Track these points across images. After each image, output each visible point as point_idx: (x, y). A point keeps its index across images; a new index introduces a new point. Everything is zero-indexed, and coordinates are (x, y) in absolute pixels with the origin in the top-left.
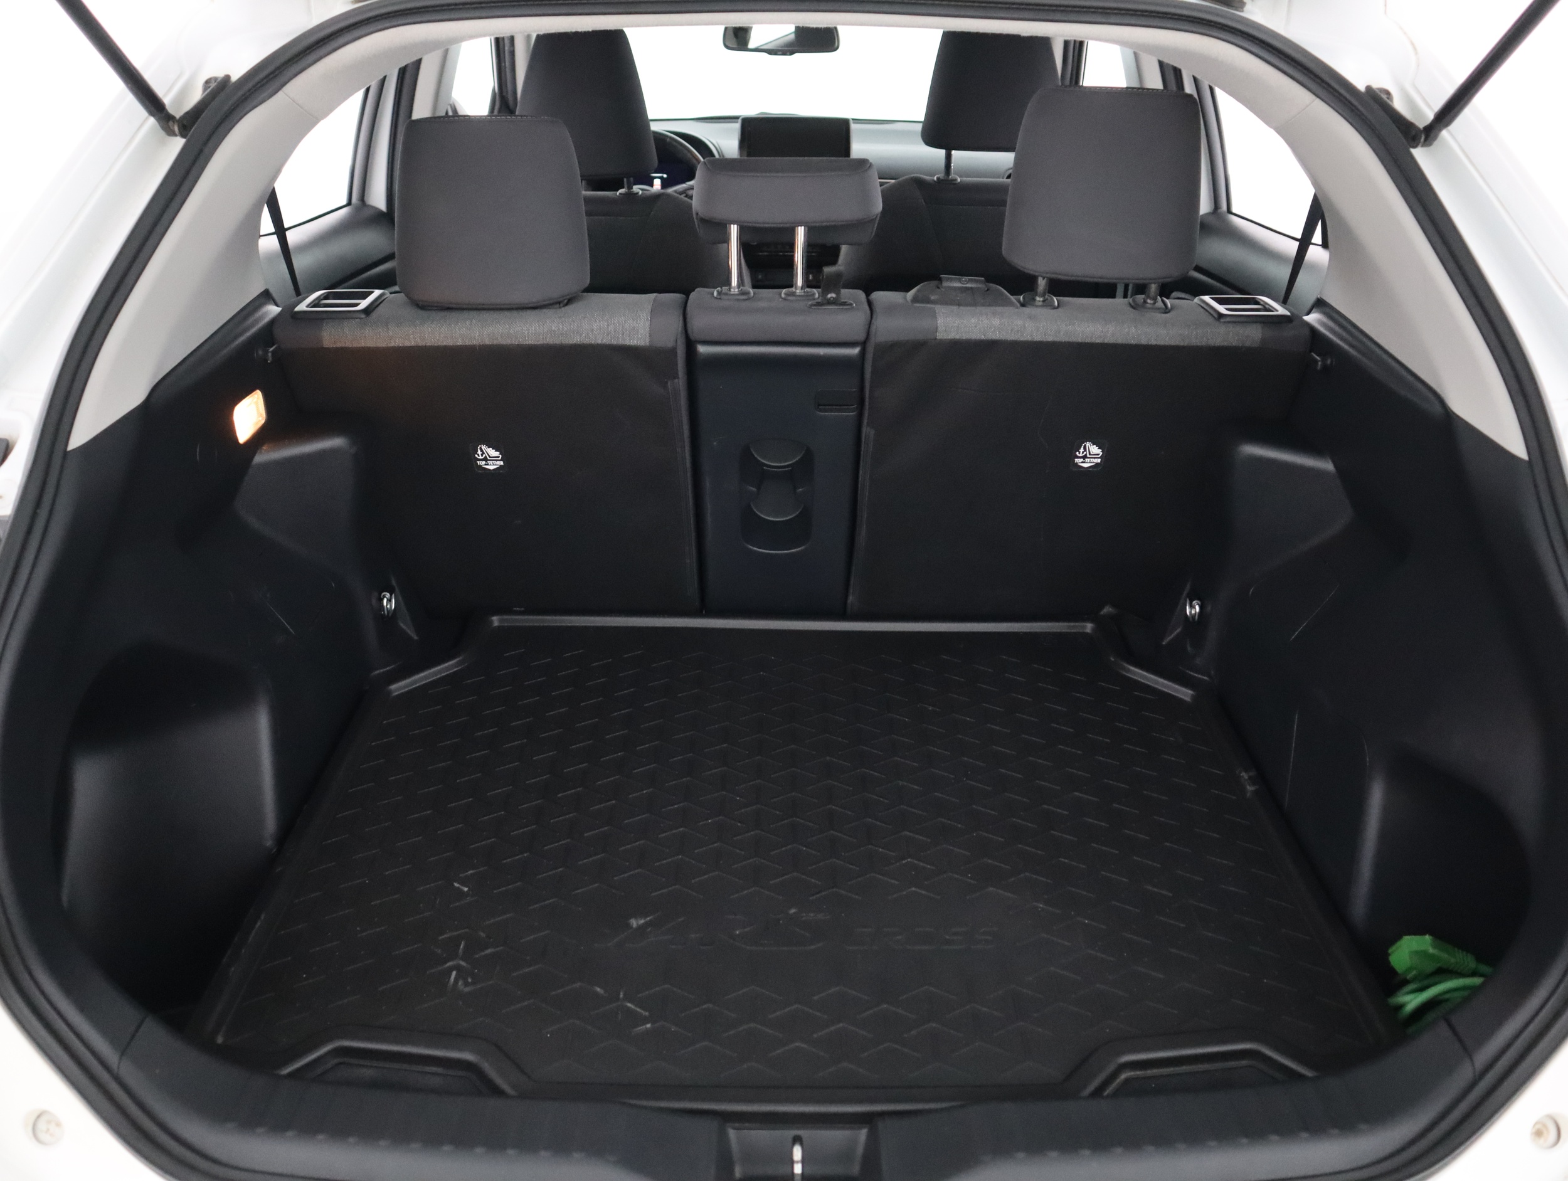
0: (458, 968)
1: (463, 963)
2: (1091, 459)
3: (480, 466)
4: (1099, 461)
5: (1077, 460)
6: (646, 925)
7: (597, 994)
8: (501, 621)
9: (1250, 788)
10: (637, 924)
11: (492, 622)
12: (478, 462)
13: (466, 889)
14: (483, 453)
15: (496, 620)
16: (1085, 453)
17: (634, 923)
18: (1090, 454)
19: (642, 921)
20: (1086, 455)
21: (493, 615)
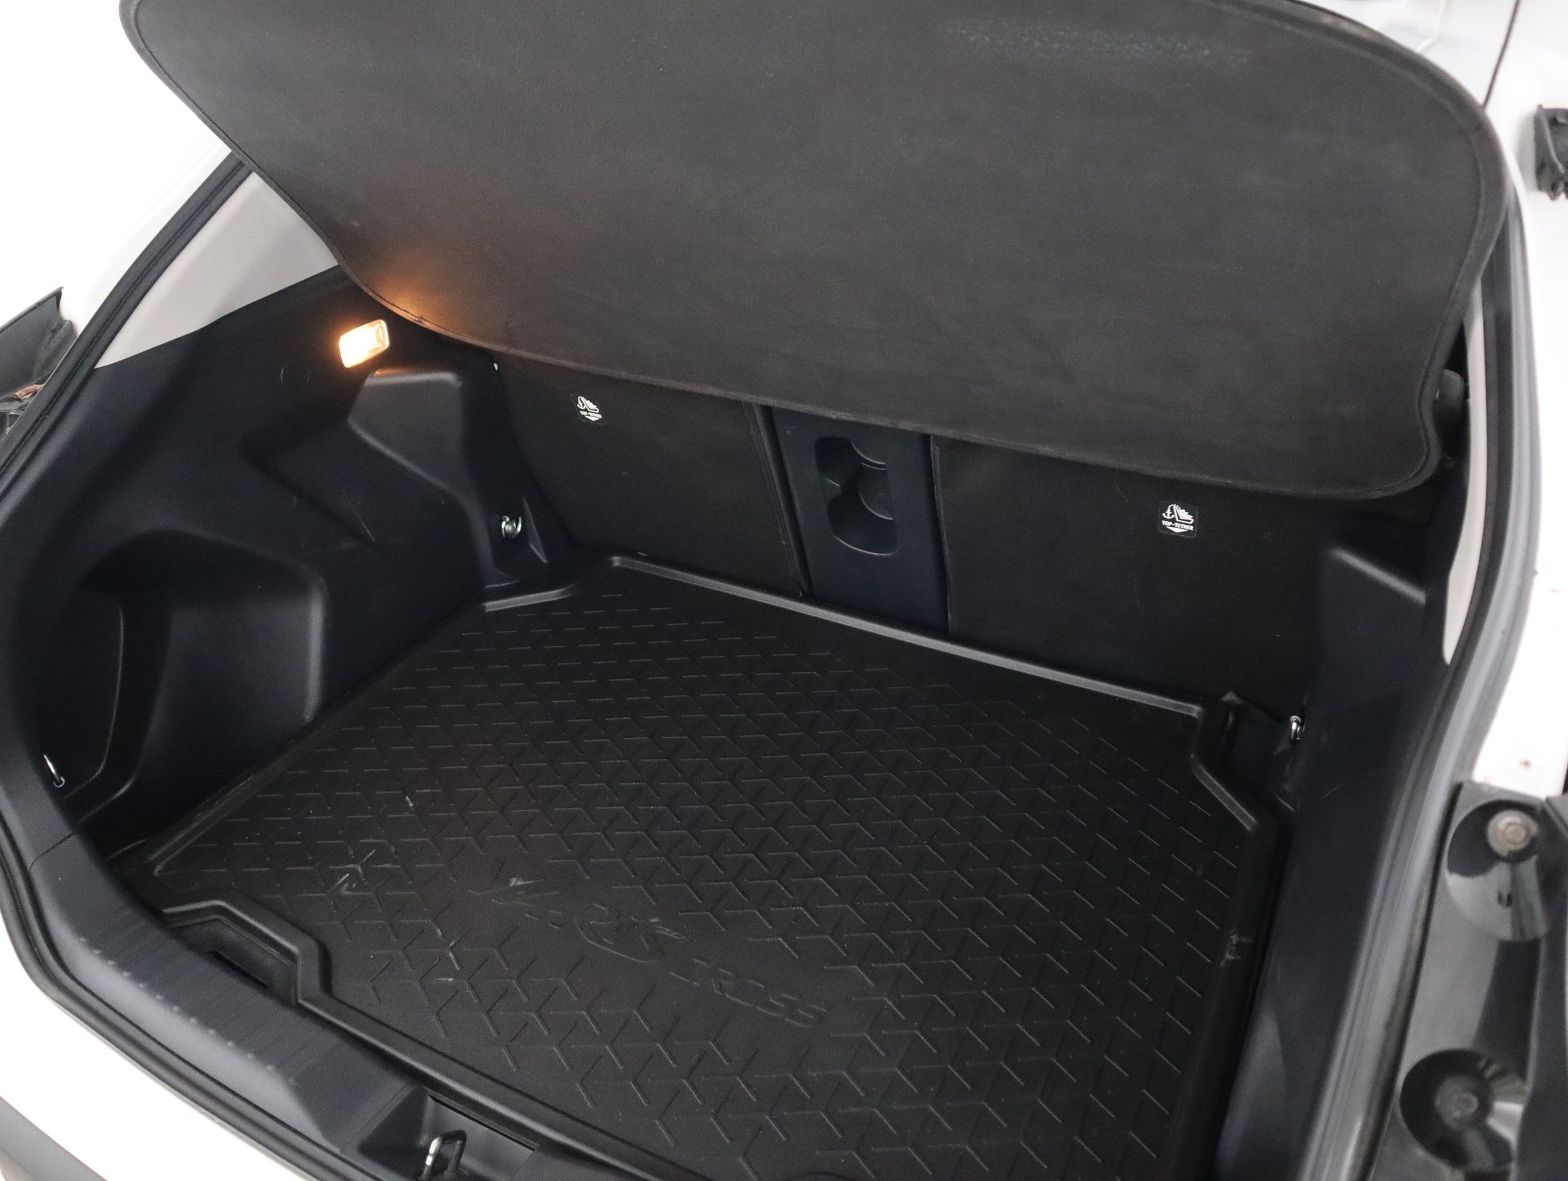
0: (353, 872)
1: (360, 870)
2: (1182, 525)
3: (584, 416)
4: (1191, 528)
5: (1164, 522)
6: (520, 888)
7: (435, 934)
8: (623, 562)
9: (1229, 956)
10: (516, 884)
11: (612, 562)
12: (581, 412)
13: (411, 805)
14: (583, 405)
15: (616, 560)
16: (1173, 516)
17: (514, 882)
18: (1179, 519)
19: (520, 883)
20: (1174, 518)
21: (616, 555)
